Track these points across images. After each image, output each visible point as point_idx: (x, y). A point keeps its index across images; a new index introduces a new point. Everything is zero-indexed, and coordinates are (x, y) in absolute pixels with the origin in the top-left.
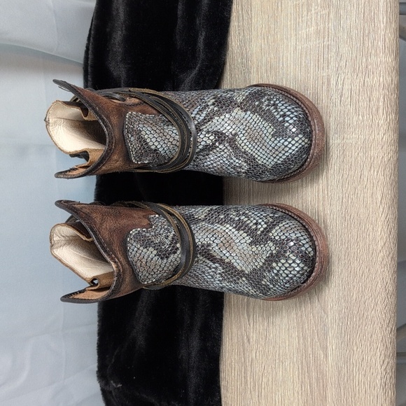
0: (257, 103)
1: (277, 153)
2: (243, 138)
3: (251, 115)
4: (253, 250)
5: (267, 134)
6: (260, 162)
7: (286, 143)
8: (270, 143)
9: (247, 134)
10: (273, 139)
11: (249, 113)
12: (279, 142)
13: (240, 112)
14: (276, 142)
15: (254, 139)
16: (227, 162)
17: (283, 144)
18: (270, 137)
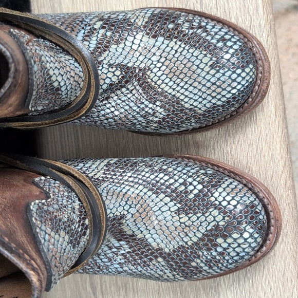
0: (171, 26)
1: (219, 90)
2: (159, 74)
3: (166, 42)
4: (182, 220)
5: (202, 66)
6: (187, 106)
7: (234, 76)
8: (208, 77)
9: (164, 68)
10: (213, 72)
11: (161, 39)
12: (224, 75)
13: (145, 39)
14: (218, 75)
15: (177, 73)
16: (135, 108)
17: (230, 77)
18: (207, 69)
